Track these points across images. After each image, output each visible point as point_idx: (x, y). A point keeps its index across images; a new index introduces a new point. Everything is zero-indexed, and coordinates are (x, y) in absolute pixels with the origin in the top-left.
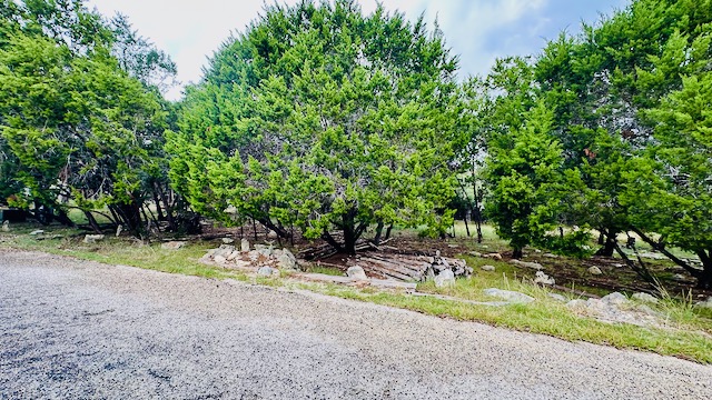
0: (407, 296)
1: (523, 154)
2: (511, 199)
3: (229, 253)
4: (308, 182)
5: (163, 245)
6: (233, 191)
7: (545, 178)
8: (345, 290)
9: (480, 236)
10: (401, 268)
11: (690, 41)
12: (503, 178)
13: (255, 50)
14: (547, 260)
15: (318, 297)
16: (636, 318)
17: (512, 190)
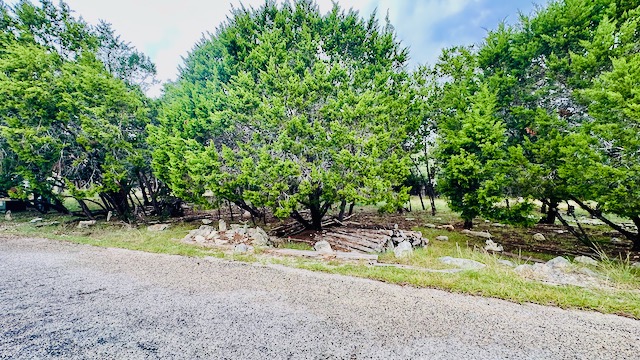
0: (369, 266)
1: (470, 134)
2: (461, 176)
3: (208, 232)
4: (276, 166)
5: (149, 228)
6: (209, 178)
7: (491, 156)
8: (314, 263)
9: (434, 209)
10: (364, 241)
11: (618, 26)
12: (453, 156)
13: (225, 50)
14: (496, 229)
15: (290, 271)
16: (579, 280)
17: (461, 168)
